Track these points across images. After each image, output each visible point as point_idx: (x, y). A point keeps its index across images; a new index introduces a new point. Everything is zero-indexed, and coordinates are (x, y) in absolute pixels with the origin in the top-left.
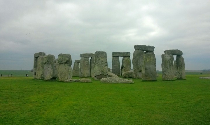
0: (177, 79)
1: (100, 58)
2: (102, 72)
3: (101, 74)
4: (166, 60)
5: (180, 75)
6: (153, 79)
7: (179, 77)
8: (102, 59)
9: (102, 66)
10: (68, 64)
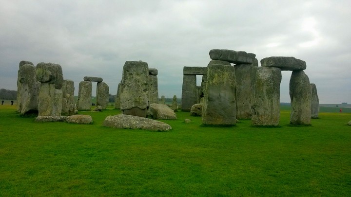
0: (291, 123)
1: (134, 75)
2: (136, 102)
3: (133, 106)
4: (260, 80)
5: (297, 113)
6: (227, 122)
7: (295, 119)
8: (138, 78)
9: (137, 91)
10: (54, 84)
